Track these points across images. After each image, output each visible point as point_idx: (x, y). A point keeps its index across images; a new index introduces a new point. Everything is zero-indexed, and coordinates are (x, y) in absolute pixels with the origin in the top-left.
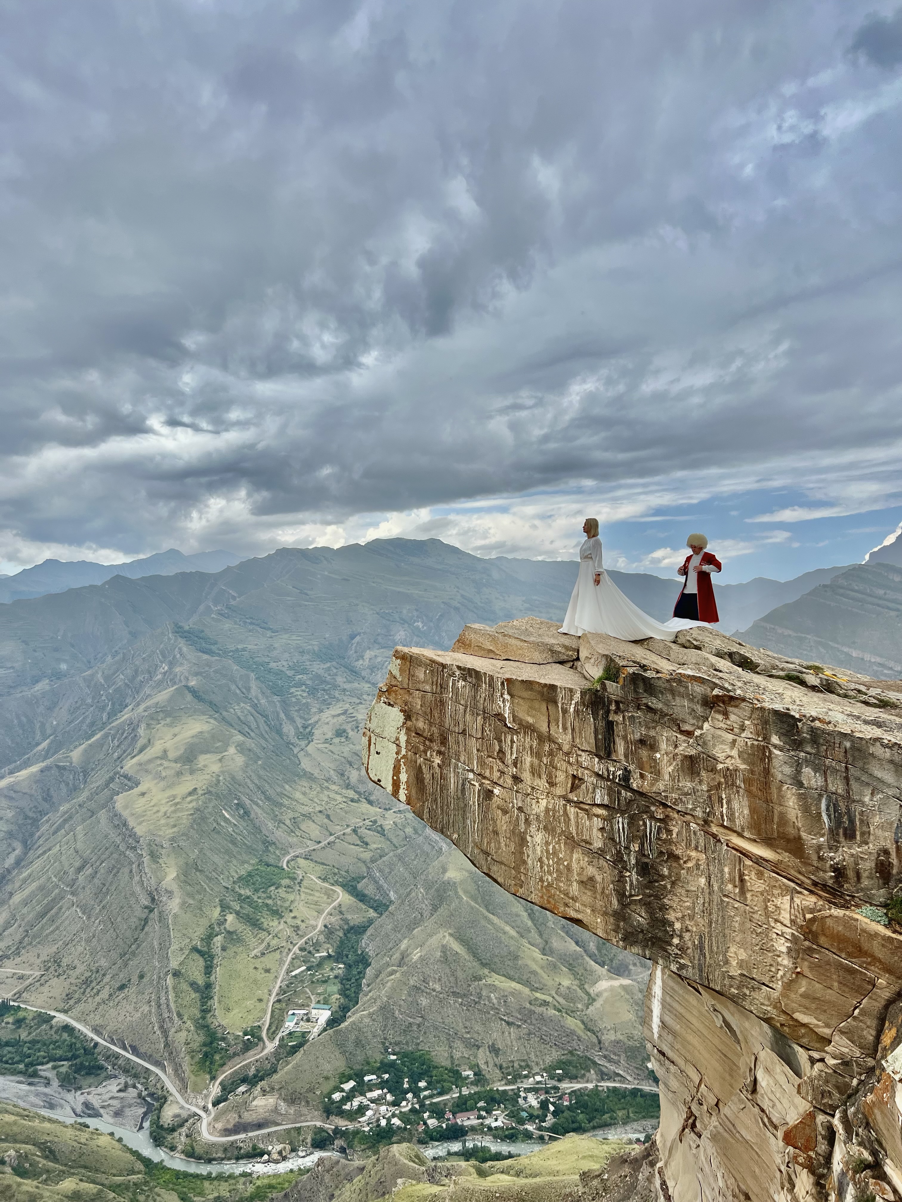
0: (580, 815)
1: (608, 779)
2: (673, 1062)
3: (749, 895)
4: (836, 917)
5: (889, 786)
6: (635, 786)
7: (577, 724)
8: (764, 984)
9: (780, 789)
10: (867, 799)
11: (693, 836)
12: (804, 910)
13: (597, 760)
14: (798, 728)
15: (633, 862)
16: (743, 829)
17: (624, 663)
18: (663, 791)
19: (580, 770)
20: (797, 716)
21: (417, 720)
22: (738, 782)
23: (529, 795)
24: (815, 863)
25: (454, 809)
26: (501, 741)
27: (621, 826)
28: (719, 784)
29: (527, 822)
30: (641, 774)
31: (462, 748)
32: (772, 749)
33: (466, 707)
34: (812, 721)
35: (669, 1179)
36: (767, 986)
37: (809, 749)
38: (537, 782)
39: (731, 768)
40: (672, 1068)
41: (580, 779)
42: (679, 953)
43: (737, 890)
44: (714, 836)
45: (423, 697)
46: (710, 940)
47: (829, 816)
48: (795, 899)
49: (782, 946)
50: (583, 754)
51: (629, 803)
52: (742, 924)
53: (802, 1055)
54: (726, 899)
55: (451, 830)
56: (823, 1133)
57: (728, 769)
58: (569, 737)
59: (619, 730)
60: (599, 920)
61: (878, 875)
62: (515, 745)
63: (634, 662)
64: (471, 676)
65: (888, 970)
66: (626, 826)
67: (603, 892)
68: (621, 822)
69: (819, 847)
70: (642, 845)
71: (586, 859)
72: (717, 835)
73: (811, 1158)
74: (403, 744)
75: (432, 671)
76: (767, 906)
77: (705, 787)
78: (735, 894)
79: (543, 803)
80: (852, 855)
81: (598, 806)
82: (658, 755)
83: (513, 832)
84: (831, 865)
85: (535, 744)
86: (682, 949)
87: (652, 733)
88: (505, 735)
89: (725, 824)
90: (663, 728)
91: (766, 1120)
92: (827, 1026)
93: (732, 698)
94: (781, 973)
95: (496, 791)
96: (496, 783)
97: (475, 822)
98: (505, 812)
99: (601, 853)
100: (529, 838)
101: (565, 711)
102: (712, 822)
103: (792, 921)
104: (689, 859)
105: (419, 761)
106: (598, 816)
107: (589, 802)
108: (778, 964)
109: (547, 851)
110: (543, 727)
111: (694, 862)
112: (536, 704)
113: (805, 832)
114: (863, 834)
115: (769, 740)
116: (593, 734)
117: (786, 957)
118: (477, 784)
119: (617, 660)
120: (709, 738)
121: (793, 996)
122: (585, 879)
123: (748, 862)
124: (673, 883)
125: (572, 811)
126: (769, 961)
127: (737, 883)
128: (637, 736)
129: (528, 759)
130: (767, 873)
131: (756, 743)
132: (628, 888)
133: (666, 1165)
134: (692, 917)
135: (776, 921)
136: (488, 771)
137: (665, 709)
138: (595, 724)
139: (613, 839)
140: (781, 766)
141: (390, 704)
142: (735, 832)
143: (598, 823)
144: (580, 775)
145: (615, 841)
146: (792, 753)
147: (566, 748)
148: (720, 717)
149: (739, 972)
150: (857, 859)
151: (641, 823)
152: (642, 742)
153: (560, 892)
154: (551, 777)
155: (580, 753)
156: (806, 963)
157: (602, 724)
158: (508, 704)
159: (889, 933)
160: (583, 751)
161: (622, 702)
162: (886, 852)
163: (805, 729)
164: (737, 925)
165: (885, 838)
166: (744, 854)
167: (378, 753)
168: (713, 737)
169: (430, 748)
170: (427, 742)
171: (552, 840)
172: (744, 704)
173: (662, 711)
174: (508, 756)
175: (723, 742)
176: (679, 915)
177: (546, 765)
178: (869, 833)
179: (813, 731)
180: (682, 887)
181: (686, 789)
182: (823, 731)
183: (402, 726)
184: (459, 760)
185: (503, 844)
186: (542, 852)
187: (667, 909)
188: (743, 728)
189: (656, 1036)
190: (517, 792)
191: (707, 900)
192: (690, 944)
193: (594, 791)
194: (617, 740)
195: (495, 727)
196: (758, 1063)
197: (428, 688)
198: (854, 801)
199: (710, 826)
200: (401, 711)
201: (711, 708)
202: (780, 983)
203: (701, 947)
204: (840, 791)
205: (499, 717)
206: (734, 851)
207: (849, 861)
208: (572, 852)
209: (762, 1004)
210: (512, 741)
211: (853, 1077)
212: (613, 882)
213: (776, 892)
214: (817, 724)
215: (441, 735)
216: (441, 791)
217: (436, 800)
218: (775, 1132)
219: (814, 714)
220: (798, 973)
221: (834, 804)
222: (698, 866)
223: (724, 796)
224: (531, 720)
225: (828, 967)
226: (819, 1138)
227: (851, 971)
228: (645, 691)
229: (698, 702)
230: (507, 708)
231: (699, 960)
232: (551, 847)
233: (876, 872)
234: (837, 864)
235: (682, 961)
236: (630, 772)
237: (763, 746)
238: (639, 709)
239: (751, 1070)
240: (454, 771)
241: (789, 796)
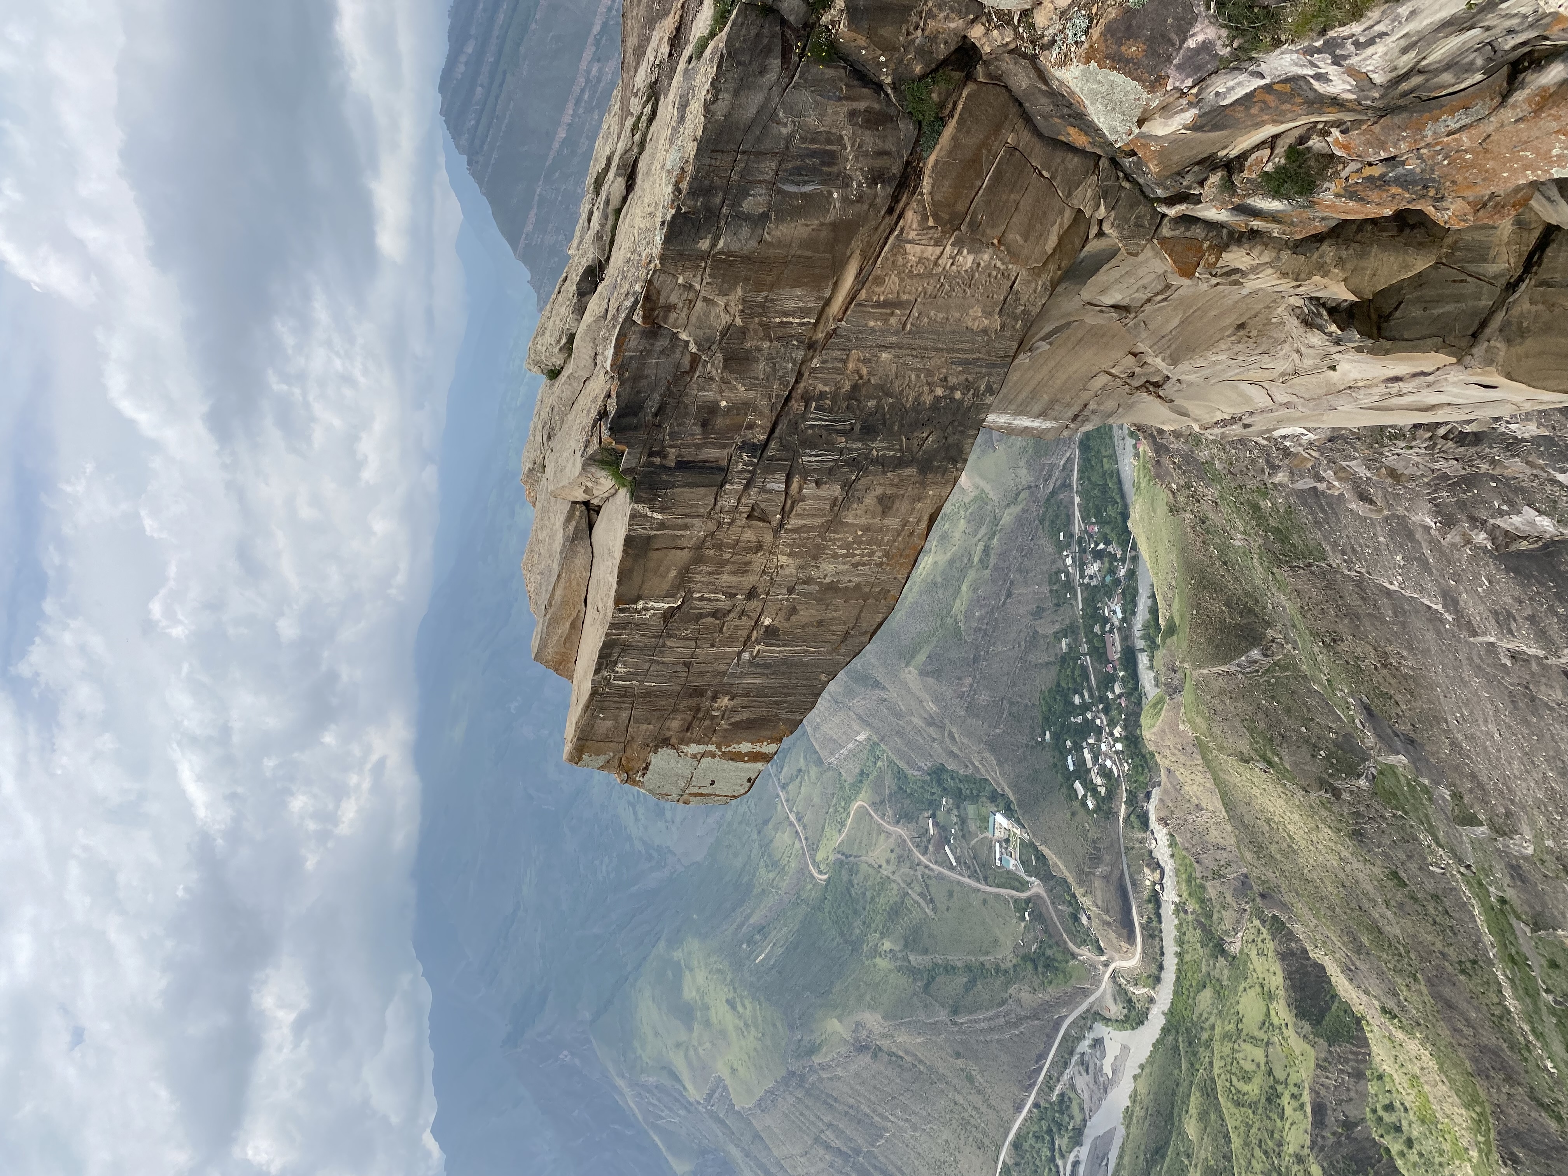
0: (800, 511)
1: (753, 473)
2: (1085, 405)
3: (905, 297)
4: (933, 187)
5: (768, 100)
6: (763, 437)
7: (680, 510)
8: (1011, 287)
9: (770, 244)
10: (784, 131)
11: (829, 365)
12: (924, 227)
13: (727, 486)
14: (688, 212)
15: (860, 445)
16: (819, 298)
17: (595, 440)
18: (770, 398)
19: (741, 508)
20: (673, 211)
21: (668, 729)
22: (760, 299)
23: (772, 579)
24: (865, 207)
25: (789, 678)
26: (701, 614)
27: (814, 459)
28: (761, 324)
29: (808, 581)
30: (746, 429)
31: (710, 668)
32: (716, 250)
33: (653, 661)
34: (680, 192)
35: (1212, 418)
36: (1014, 283)
37: (718, 200)
38: (757, 567)
39: (741, 307)
40: (1092, 406)
41: (753, 509)
42: (972, 391)
43: (898, 312)
44: (829, 336)
45: (637, 721)
46: (957, 351)
47: (806, 183)
48: (910, 237)
49: (967, 260)
50: (719, 504)
51: (784, 447)
52: (939, 309)
53: (1094, 246)
54: (908, 327)
55: (815, 683)
56: (1182, 229)
57: (742, 311)
58: (696, 521)
59: (689, 454)
60: (931, 493)
61: (881, 128)
62: (706, 596)
63: (594, 426)
64: (610, 655)
65: (997, 129)
66: (814, 452)
67: (897, 486)
68: (809, 459)
69: (845, 199)
70: (839, 432)
71: (855, 506)
72: (828, 333)
73: (1210, 246)
74: (701, 748)
75: (602, 709)
76: (918, 275)
77: (766, 345)
78: (902, 315)
79: (783, 559)
80: (856, 158)
81: (787, 486)
82: (723, 403)
83: (819, 601)
84: (868, 187)
85: (705, 569)
86: (967, 386)
87: (693, 409)
88: (692, 608)
89: (813, 321)
90: (687, 395)
91: (1159, 298)
92: (1061, 212)
93: (647, 298)
94: (999, 264)
95: (767, 621)
96: (756, 622)
97: (806, 651)
98: (794, 611)
99: (848, 486)
100: (828, 580)
101: (662, 525)
102: (810, 338)
103: (936, 244)
104: (858, 371)
105: (725, 727)
106: (801, 489)
107: (783, 499)
108: (987, 267)
109: (844, 556)
110: (684, 556)
111: (861, 365)
112: (651, 565)
113: (825, 217)
114: (829, 142)
115: (704, 252)
116: (694, 490)
117: (980, 255)
118: (757, 648)
119: (590, 451)
120: (700, 333)
121: (1026, 251)
122: (880, 509)
123: (863, 294)
124: (888, 394)
125: (794, 522)
126: (984, 278)
127: (888, 311)
128: (698, 430)
129: (726, 579)
130: (877, 272)
131: (708, 270)
132: (892, 453)
133: (1196, 420)
134: (929, 373)
135: (936, 264)
136: (740, 632)
137: (662, 390)
138: (680, 486)
139: (830, 471)
140: (739, 240)
141: (646, 768)
142: (823, 309)
143: (809, 490)
144: (747, 509)
145: (833, 467)
146: (722, 223)
147: (711, 526)
148: (673, 316)
149: (997, 317)
150: (860, 152)
151: (810, 432)
152: (704, 424)
153: (894, 541)
154: (750, 548)
155: (718, 508)
156: (988, 231)
157: (680, 477)
158: (651, 604)
159: (953, 123)
160: (715, 504)
161: (651, 448)
162: (852, 114)
163: (690, 203)
164: (940, 315)
165: (836, 113)
166: (853, 299)
167: (713, 783)
168: (700, 328)
169: (708, 712)
170: (700, 715)
171: (830, 549)
172: (655, 282)
173: (663, 396)
174: (720, 605)
175: (707, 315)
176: (926, 389)
177: (733, 554)
178: (828, 133)
179: (693, 192)
180: (891, 382)
181: (768, 369)
182: (694, 178)
183: (677, 749)
184: (724, 673)
185: (835, 614)
186: (844, 563)
187: (919, 404)
188: (689, 287)
189: (1054, 424)
190: (768, 594)
191: (908, 352)
192: (962, 378)
193: (770, 492)
194: (701, 457)
195: (682, 621)
196: (1095, 302)
197: (625, 715)
198: (787, 148)
199: (816, 342)
200: (656, 752)
201: (660, 327)
202: (1010, 266)
203: (965, 363)
205: (668, 615)
206: (849, 313)
207: (865, 164)
208: (847, 524)
209: (1035, 291)
210: (701, 599)
211: (1121, 188)
212: (884, 473)
213: (900, 261)
214: (684, 186)
215: (690, 696)
216: (766, 696)
217: (777, 703)
218: (1173, 288)
219: (670, 189)
220: (999, 242)
221: (790, 175)
222: (866, 361)
223: (778, 320)
224: (673, 573)
225: (993, 204)
226: (1188, 234)
227: (998, 176)
228: (636, 414)
229: (652, 345)
230: (655, 605)
231: (981, 366)
232: (840, 551)
233: (877, 130)
234: (866, 178)
235: (982, 388)
236: (744, 443)
237: (713, 261)
238: (659, 426)
239: (1102, 311)
240: (739, 678)
241: (779, 234)
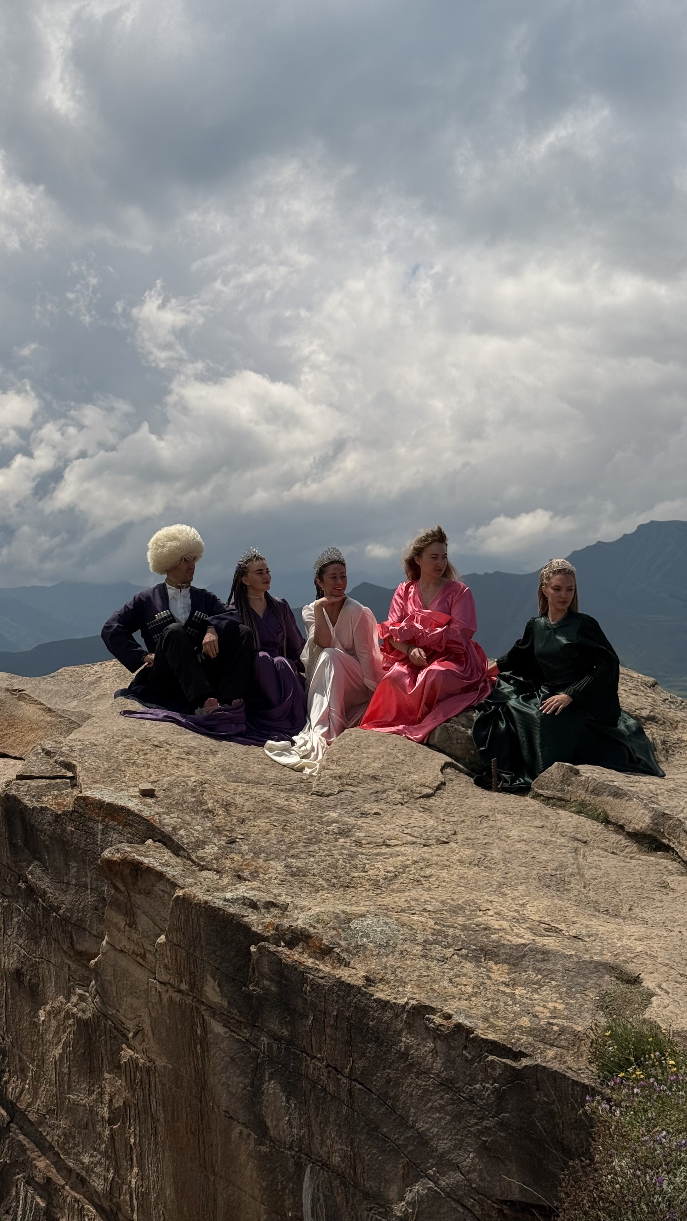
9: (226, 1136)
20: (256, 928)
22: (154, 1104)
28: (126, 1104)
32: (207, 1016)
34: (289, 945)
39: (143, 1062)
77: (106, 1111)
82: (42, 1016)
87: (35, 956)
90: (49, 942)
115: (201, 991)
140: (224, 1069)
146: (246, 1033)
152: (20, 976)
163: (267, 966)
168: (116, 973)
173: (45, 896)
179: (282, 973)
181: (81, 1112)
198: (366, 1195)
204: (336, 1159)
214: (298, 954)
221: (326, 1197)
223: (133, 1141)
237: (192, 1009)
241: (243, 1158)
